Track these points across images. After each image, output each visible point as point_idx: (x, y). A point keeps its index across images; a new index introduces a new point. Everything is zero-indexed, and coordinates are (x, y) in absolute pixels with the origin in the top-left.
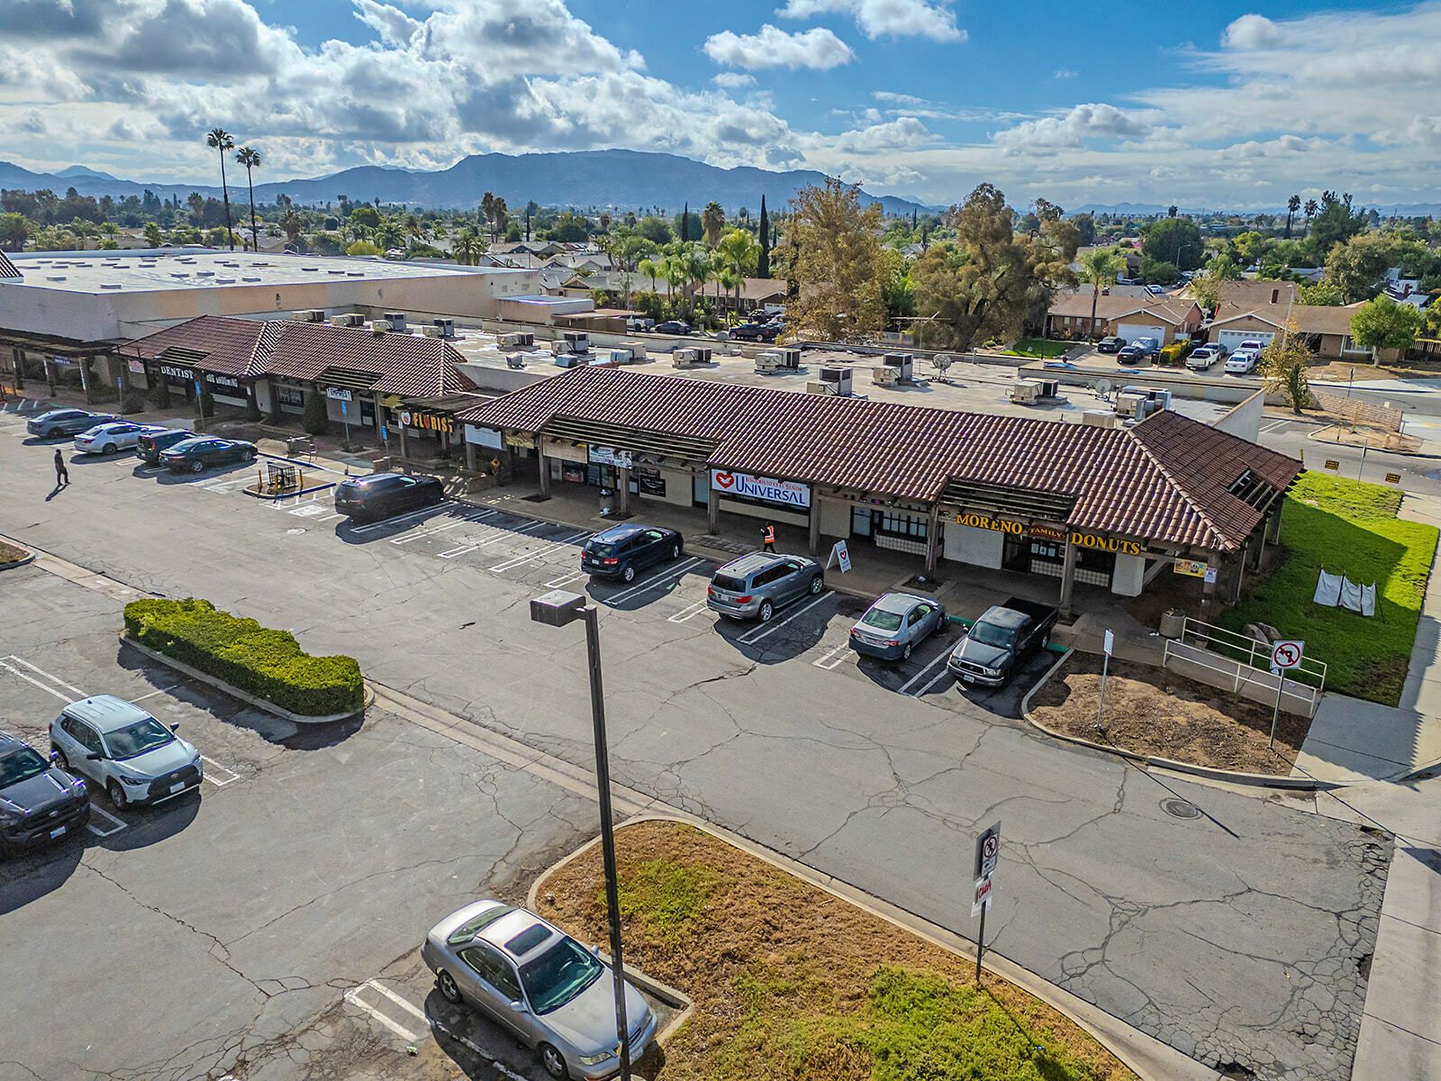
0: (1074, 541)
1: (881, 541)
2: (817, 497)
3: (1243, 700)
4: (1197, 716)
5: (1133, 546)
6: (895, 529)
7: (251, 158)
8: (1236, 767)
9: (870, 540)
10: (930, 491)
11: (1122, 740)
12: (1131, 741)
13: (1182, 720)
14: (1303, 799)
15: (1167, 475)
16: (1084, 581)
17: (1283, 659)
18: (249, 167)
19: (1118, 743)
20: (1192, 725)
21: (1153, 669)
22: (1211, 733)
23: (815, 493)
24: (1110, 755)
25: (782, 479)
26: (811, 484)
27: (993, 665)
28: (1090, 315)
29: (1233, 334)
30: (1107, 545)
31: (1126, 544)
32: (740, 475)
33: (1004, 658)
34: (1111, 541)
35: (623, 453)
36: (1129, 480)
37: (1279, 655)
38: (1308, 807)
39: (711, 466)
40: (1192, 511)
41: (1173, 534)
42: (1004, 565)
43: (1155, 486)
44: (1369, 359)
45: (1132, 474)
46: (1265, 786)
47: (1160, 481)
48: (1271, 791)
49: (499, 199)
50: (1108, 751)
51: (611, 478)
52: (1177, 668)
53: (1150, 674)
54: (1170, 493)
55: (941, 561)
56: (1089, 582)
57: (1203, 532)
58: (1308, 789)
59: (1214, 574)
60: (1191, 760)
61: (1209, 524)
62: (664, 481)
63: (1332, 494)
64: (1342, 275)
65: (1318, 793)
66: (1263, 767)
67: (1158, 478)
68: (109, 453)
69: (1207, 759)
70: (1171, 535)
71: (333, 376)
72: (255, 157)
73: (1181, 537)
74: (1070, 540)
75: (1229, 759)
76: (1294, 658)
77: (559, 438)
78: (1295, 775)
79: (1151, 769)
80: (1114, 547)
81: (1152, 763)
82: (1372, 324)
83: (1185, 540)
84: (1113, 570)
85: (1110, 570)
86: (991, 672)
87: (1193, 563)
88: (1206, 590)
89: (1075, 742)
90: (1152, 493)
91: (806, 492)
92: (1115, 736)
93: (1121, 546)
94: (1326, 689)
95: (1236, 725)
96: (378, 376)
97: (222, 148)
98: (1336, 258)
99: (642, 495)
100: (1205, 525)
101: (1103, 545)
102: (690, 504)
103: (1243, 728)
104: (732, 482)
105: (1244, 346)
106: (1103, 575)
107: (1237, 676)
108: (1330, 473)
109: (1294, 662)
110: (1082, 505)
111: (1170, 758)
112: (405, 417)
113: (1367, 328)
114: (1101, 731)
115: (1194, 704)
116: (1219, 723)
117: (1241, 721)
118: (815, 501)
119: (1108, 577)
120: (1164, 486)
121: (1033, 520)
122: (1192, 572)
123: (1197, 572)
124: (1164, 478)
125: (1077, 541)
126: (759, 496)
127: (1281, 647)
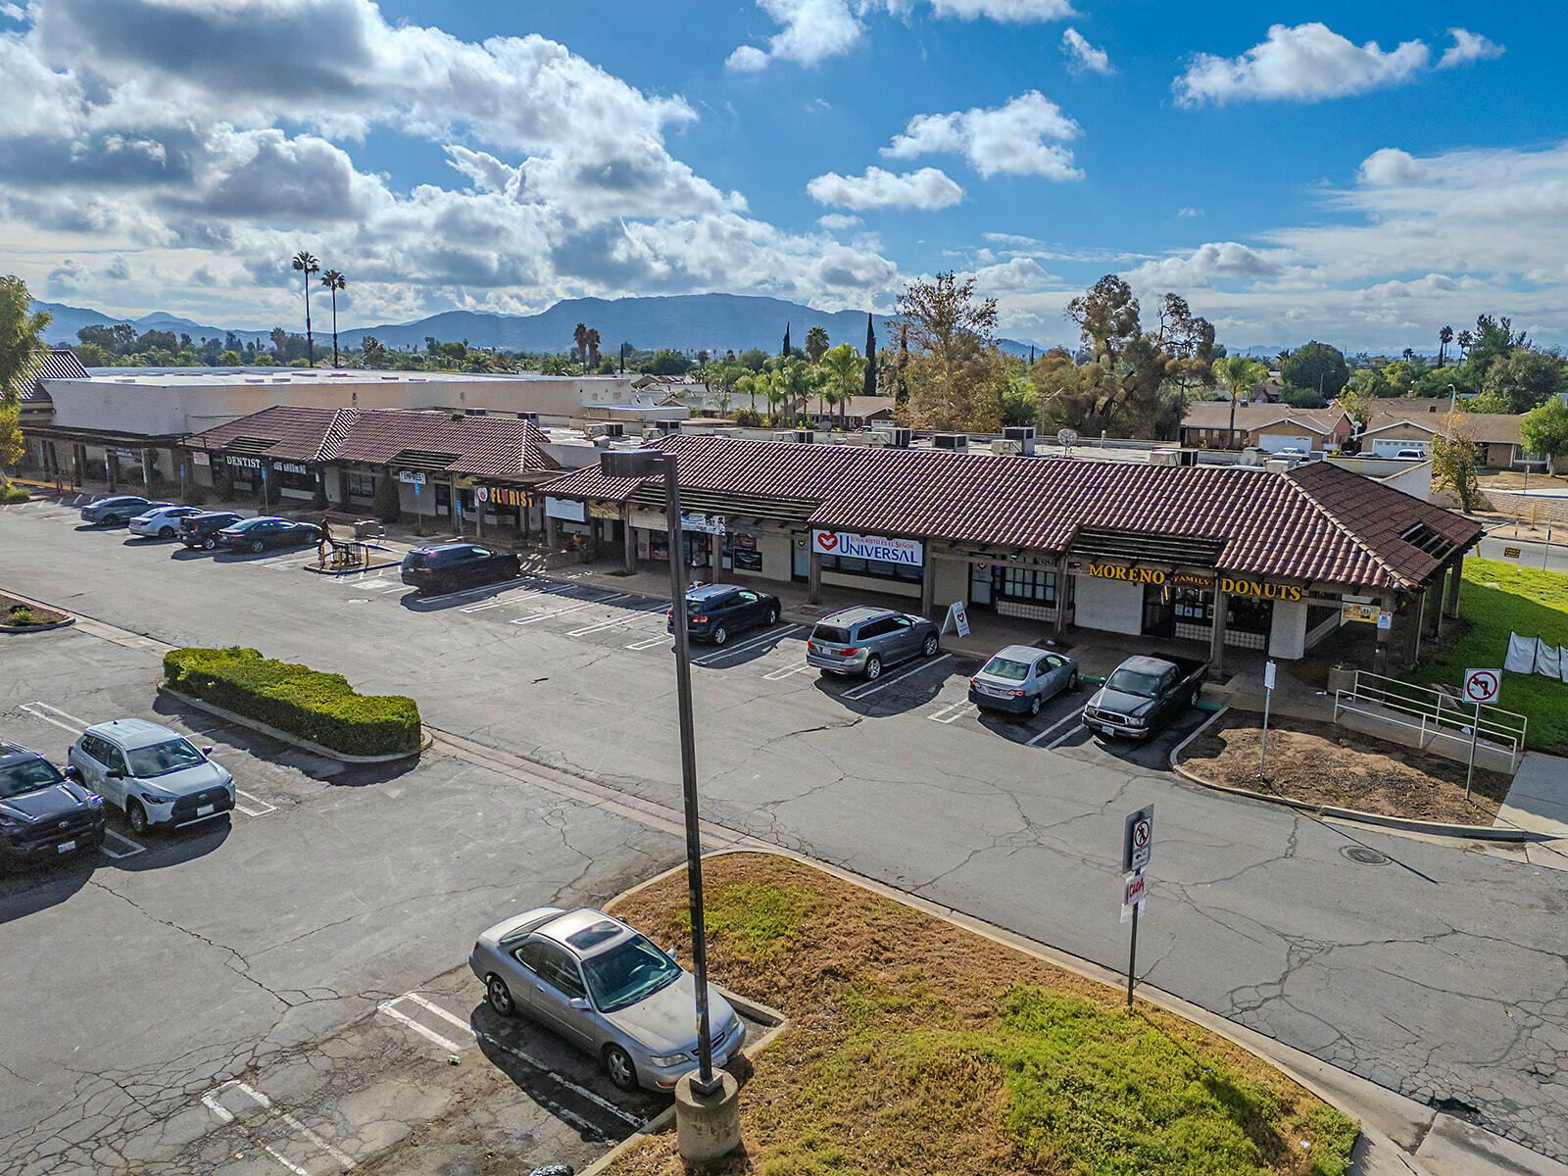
0: (1224, 589)
1: (1004, 608)
2: (931, 555)
3: (1430, 755)
4: (1377, 766)
5: (1293, 591)
6: (1019, 593)
7: (336, 281)
8: (1428, 817)
9: (989, 609)
10: (1058, 539)
11: (1291, 790)
12: (1301, 790)
13: (1360, 771)
14: (1510, 849)
15: (1328, 515)
16: (1236, 644)
17: (1478, 692)
18: (333, 289)
19: (1285, 793)
20: (1373, 775)
21: (1324, 724)
22: (1392, 782)
24: (1277, 806)
25: (891, 536)
26: (923, 540)
27: (1136, 713)
28: (1228, 426)
29: (1388, 443)
30: (1263, 591)
31: (1284, 588)
32: (844, 535)
33: (1148, 707)
34: (1267, 586)
35: (716, 518)
36: (1284, 522)
37: (1472, 686)
38: (1518, 857)
39: (813, 526)
40: (1359, 550)
41: (1339, 573)
42: (1144, 630)
43: (1315, 526)
44: (1543, 469)
45: (1287, 515)
46: (1465, 837)
47: (1321, 521)
48: (1471, 842)
49: (592, 331)
50: (1274, 801)
51: (703, 554)
52: (1350, 723)
53: (1319, 728)
54: (1332, 534)
55: (1072, 627)
56: (1242, 644)
57: (1373, 572)
58: (1518, 840)
59: (1389, 618)
60: (1374, 810)
61: (1380, 562)
62: (760, 554)
63: (1516, 579)
64: (1505, 390)
65: (1527, 845)
67: (1318, 518)
68: (165, 535)
69: (1393, 810)
70: (1336, 575)
71: (407, 460)
72: (341, 279)
73: (1349, 576)
74: (1220, 588)
75: (1419, 809)
76: (1490, 689)
77: (647, 506)
78: (1497, 825)
80: (1271, 593)
81: (1327, 813)
82: (1545, 430)
83: (1353, 579)
84: (1270, 631)
85: (1266, 630)
86: (1133, 721)
87: (1363, 607)
88: (1380, 638)
89: (1232, 792)
90: (1312, 533)
91: (917, 547)
92: (1281, 786)
93: (1279, 592)
94: (1527, 748)
95: (1425, 777)
96: (456, 457)
97: (307, 271)
98: (1497, 372)
99: (736, 571)
100: (1376, 563)
101: (1258, 592)
102: (788, 578)
103: (1433, 780)
104: (835, 543)
105: (1402, 454)
106: (1259, 636)
107: (1423, 729)
108: (1511, 561)
109: (1490, 695)
110: (1232, 548)
111: (1349, 807)
112: (482, 493)
113: (1539, 433)
114: (1264, 780)
115: (1373, 756)
116: (1404, 774)
117: (1430, 774)
118: (928, 561)
119: (1263, 637)
120: (1325, 526)
121: (1177, 566)
122: (1363, 617)
123: (1368, 617)
124: (1325, 518)
125: (1228, 588)
126: (865, 556)
127: (1474, 677)
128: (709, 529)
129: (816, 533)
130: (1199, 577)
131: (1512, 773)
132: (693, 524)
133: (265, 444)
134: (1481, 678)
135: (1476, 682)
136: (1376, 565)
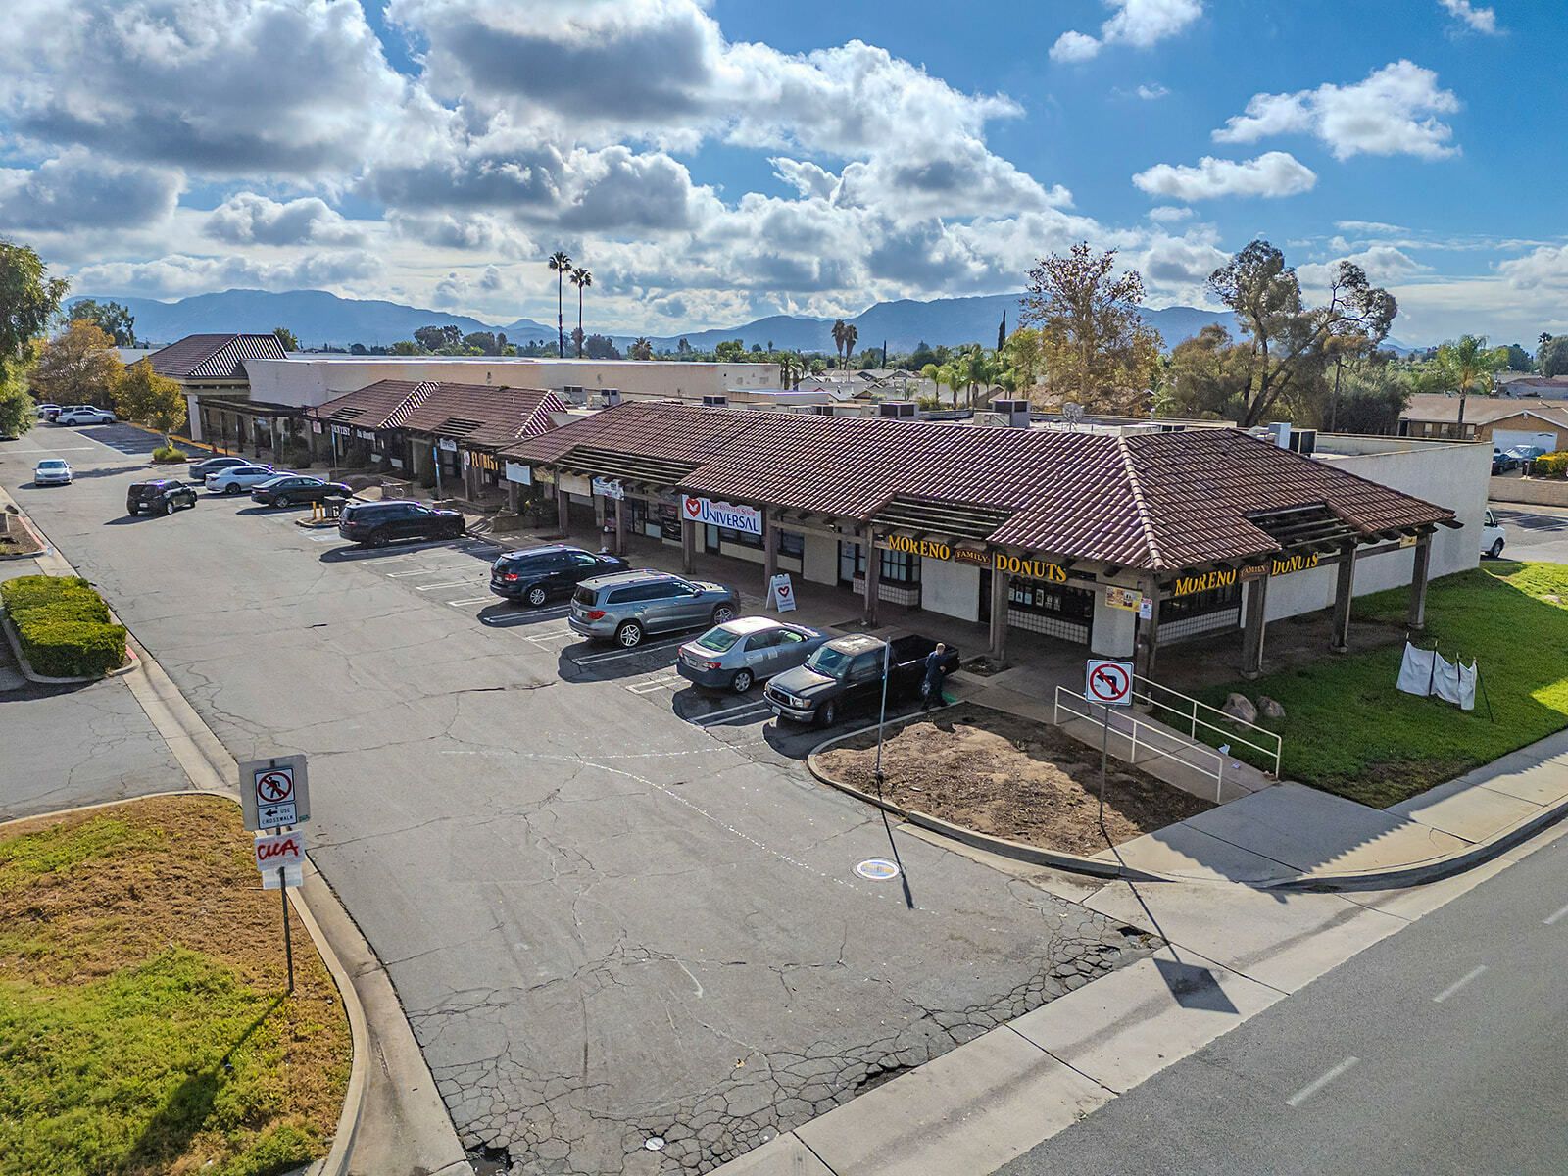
0: (999, 567)
2: (771, 523)
4: (1028, 776)
5: (1059, 571)
7: (583, 279)
8: (1022, 836)
10: (865, 509)
11: (899, 791)
12: (909, 793)
13: (1002, 778)
14: (1081, 885)
15: (1134, 484)
17: (1105, 689)
18: (581, 286)
19: (890, 793)
23: (766, 518)
24: (867, 806)
30: (1032, 570)
31: (1051, 567)
32: (704, 500)
33: (830, 685)
34: (1036, 563)
35: (616, 482)
37: (1096, 681)
38: (1077, 894)
40: (1139, 525)
41: (1100, 551)
42: (980, 616)
43: (1113, 497)
45: (1094, 485)
47: (1123, 491)
49: (850, 327)
52: (1074, 729)
54: (1125, 505)
58: (1105, 876)
59: (1150, 606)
60: (966, 822)
62: (680, 523)
65: (1114, 883)
66: (1065, 842)
67: (1121, 488)
69: (988, 823)
70: (1097, 551)
71: (448, 427)
73: (1107, 555)
75: (1022, 827)
76: (1121, 686)
78: (1100, 856)
79: (903, 826)
80: (1040, 573)
81: (910, 820)
86: (799, 703)
87: (1127, 592)
90: (1105, 505)
91: (758, 516)
92: (893, 786)
93: (1047, 570)
94: (1285, 776)
95: (1080, 792)
97: (561, 270)
100: (1145, 540)
101: (1029, 571)
103: (1083, 797)
104: (698, 509)
106: (1081, 628)
109: (1121, 695)
110: (1016, 520)
111: (939, 817)
112: (467, 457)
114: (881, 778)
115: (1042, 765)
116: (1054, 787)
117: (1090, 790)
118: (768, 529)
121: (960, 539)
122: (1125, 604)
123: (1130, 605)
125: (1002, 566)
126: (720, 524)
127: (1098, 670)
128: (613, 494)
129: (685, 497)
130: (978, 552)
131: (1218, 801)
132: (601, 488)
133: (356, 413)
134: (1107, 672)
135: (1101, 677)
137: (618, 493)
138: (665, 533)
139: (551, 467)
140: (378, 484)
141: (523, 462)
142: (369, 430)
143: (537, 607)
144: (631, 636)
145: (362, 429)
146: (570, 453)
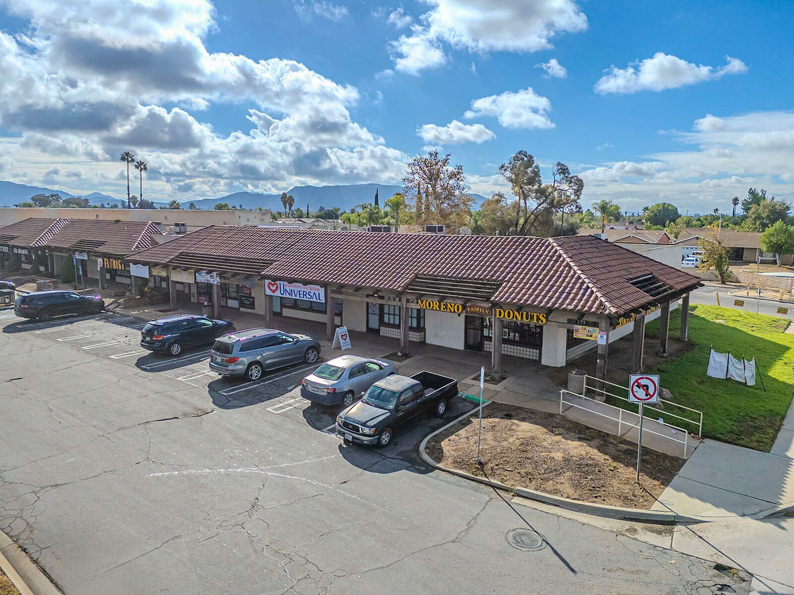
0: (498, 316)
1: (385, 332)
2: (330, 295)
3: (625, 442)
4: (574, 452)
6: (392, 322)
7: (142, 167)
8: (599, 499)
10: (399, 284)
11: (498, 472)
12: (506, 473)
13: (558, 456)
14: (659, 533)
15: (572, 264)
16: (521, 356)
17: (641, 393)
19: (493, 474)
20: (566, 460)
21: (552, 415)
22: (583, 468)
23: (329, 292)
24: (482, 486)
25: (306, 283)
26: (324, 285)
29: (687, 248)
32: (282, 283)
35: (214, 274)
36: (543, 269)
37: (635, 388)
38: (663, 541)
39: (264, 277)
40: (588, 287)
41: (570, 304)
42: (467, 345)
43: (562, 272)
45: (546, 265)
46: (624, 519)
47: (567, 268)
48: (628, 524)
49: (290, 196)
50: (481, 482)
52: (571, 415)
53: (550, 422)
54: (573, 276)
55: (423, 343)
56: (525, 356)
57: (594, 302)
58: (669, 523)
59: (605, 337)
60: (556, 492)
61: (599, 296)
62: (253, 298)
63: (738, 319)
64: (758, 223)
65: (677, 528)
66: (626, 500)
67: (565, 267)
69: (571, 491)
70: (568, 305)
71: (81, 246)
72: (144, 166)
73: (576, 306)
74: (495, 315)
75: (594, 492)
76: (651, 391)
77: (181, 267)
78: (656, 509)
79: (517, 500)
81: (519, 494)
83: (579, 308)
84: (541, 347)
85: (539, 346)
87: (588, 328)
88: (599, 352)
89: (453, 474)
90: (559, 277)
91: (322, 291)
92: (492, 468)
94: (705, 436)
95: (610, 461)
98: (753, 213)
99: (242, 309)
100: (597, 296)
103: (615, 464)
104: (277, 288)
107: (620, 421)
108: (739, 309)
109: (651, 396)
110: (505, 287)
111: (536, 490)
112: (100, 262)
114: (480, 463)
115: (576, 443)
116: (593, 459)
117: (615, 458)
118: (329, 299)
119: (538, 351)
120: (569, 272)
121: (469, 300)
122: (587, 336)
123: (591, 336)
124: (570, 268)
125: (500, 315)
126: (294, 297)
127: (637, 381)
128: (211, 281)
129: (267, 282)
130: (482, 308)
131: (685, 457)
132: (203, 278)
133: (13, 238)
134: (642, 382)
135: (639, 386)
136: (596, 298)
137: (215, 280)
138: (242, 304)
139: (165, 266)
140: (34, 281)
141: (144, 264)
142: (23, 248)
143: (176, 356)
144: (255, 373)
145: (18, 247)
146: (178, 256)
